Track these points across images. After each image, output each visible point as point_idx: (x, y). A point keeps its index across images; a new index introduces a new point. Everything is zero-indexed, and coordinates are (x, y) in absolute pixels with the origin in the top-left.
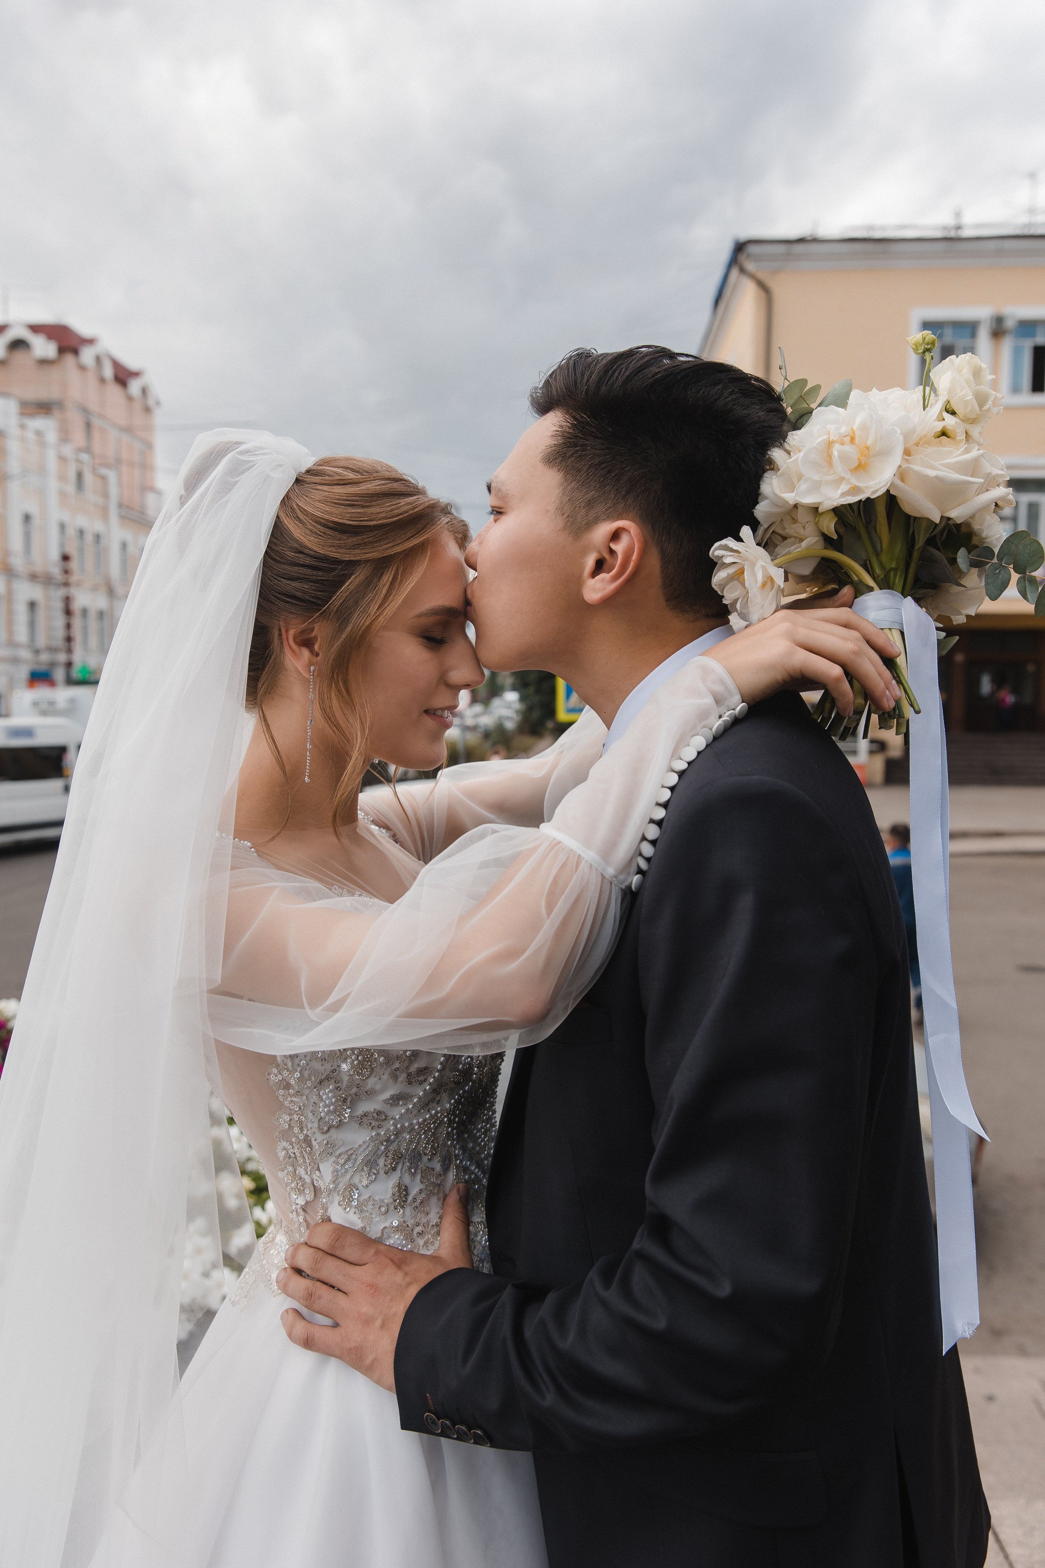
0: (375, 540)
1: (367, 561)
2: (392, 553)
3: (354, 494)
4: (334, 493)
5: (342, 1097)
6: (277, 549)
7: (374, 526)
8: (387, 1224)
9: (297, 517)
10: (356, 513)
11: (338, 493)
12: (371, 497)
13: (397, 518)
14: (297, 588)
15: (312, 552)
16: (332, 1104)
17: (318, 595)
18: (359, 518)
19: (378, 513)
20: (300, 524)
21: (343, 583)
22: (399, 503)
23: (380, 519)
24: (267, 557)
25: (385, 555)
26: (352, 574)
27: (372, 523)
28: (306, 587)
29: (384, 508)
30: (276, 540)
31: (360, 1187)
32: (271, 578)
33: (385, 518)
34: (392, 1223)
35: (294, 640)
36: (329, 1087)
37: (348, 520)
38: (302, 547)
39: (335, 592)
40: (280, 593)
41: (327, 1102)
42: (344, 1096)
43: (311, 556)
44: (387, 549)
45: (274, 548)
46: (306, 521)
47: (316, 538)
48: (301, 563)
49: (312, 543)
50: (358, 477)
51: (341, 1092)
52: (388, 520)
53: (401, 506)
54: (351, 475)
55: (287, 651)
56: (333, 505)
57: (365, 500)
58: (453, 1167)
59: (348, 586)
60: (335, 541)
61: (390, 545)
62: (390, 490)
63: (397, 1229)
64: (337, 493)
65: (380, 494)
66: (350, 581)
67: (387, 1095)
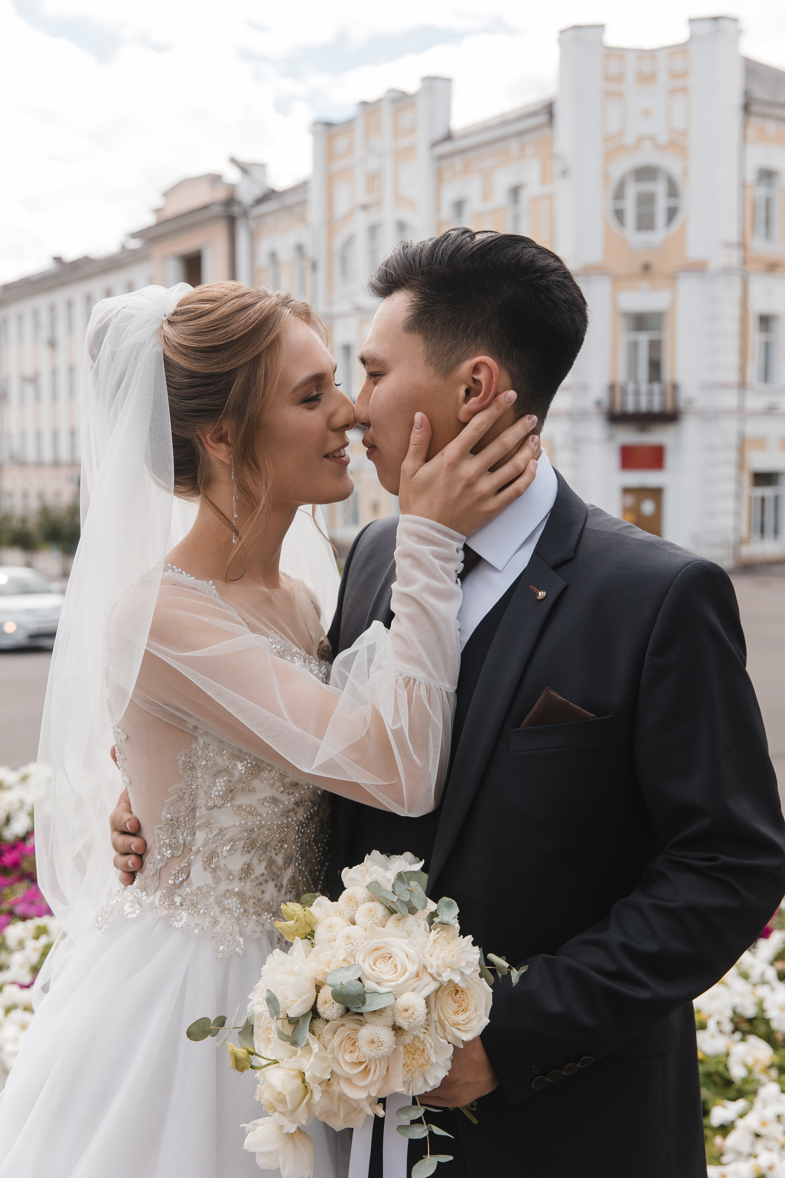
0: (242, 348)
1: (242, 366)
2: (258, 353)
3: (215, 320)
4: (200, 324)
5: (230, 788)
6: (175, 381)
7: (238, 338)
8: (230, 888)
9: (181, 352)
10: (221, 334)
11: (204, 323)
12: (228, 317)
13: (252, 327)
14: (200, 403)
15: (200, 374)
16: (222, 790)
17: (217, 403)
18: (225, 337)
19: (237, 328)
20: (184, 357)
21: (231, 388)
22: (250, 314)
23: (240, 332)
24: (170, 389)
25: (253, 357)
26: (234, 379)
27: (235, 337)
28: (205, 400)
29: (240, 322)
30: (171, 374)
31: (220, 856)
32: (178, 402)
33: (242, 330)
34: (234, 889)
35: (212, 441)
36: (224, 778)
37: (218, 341)
38: (192, 373)
39: (226, 397)
40: (188, 412)
41: (219, 788)
42: (232, 788)
43: (201, 377)
44: (252, 352)
45: (172, 380)
46: (188, 353)
47: (199, 363)
48: (196, 384)
49: (199, 368)
50: (213, 305)
51: (231, 784)
52: (246, 331)
53: (252, 316)
54: (208, 306)
55: (210, 450)
56: (202, 334)
57: (224, 322)
58: (292, 866)
59: (235, 389)
60: (215, 360)
61: (254, 348)
62: (239, 307)
63: (237, 894)
64: (202, 324)
65: (233, 312)
66: (235, 384)
67: (262, 796)
